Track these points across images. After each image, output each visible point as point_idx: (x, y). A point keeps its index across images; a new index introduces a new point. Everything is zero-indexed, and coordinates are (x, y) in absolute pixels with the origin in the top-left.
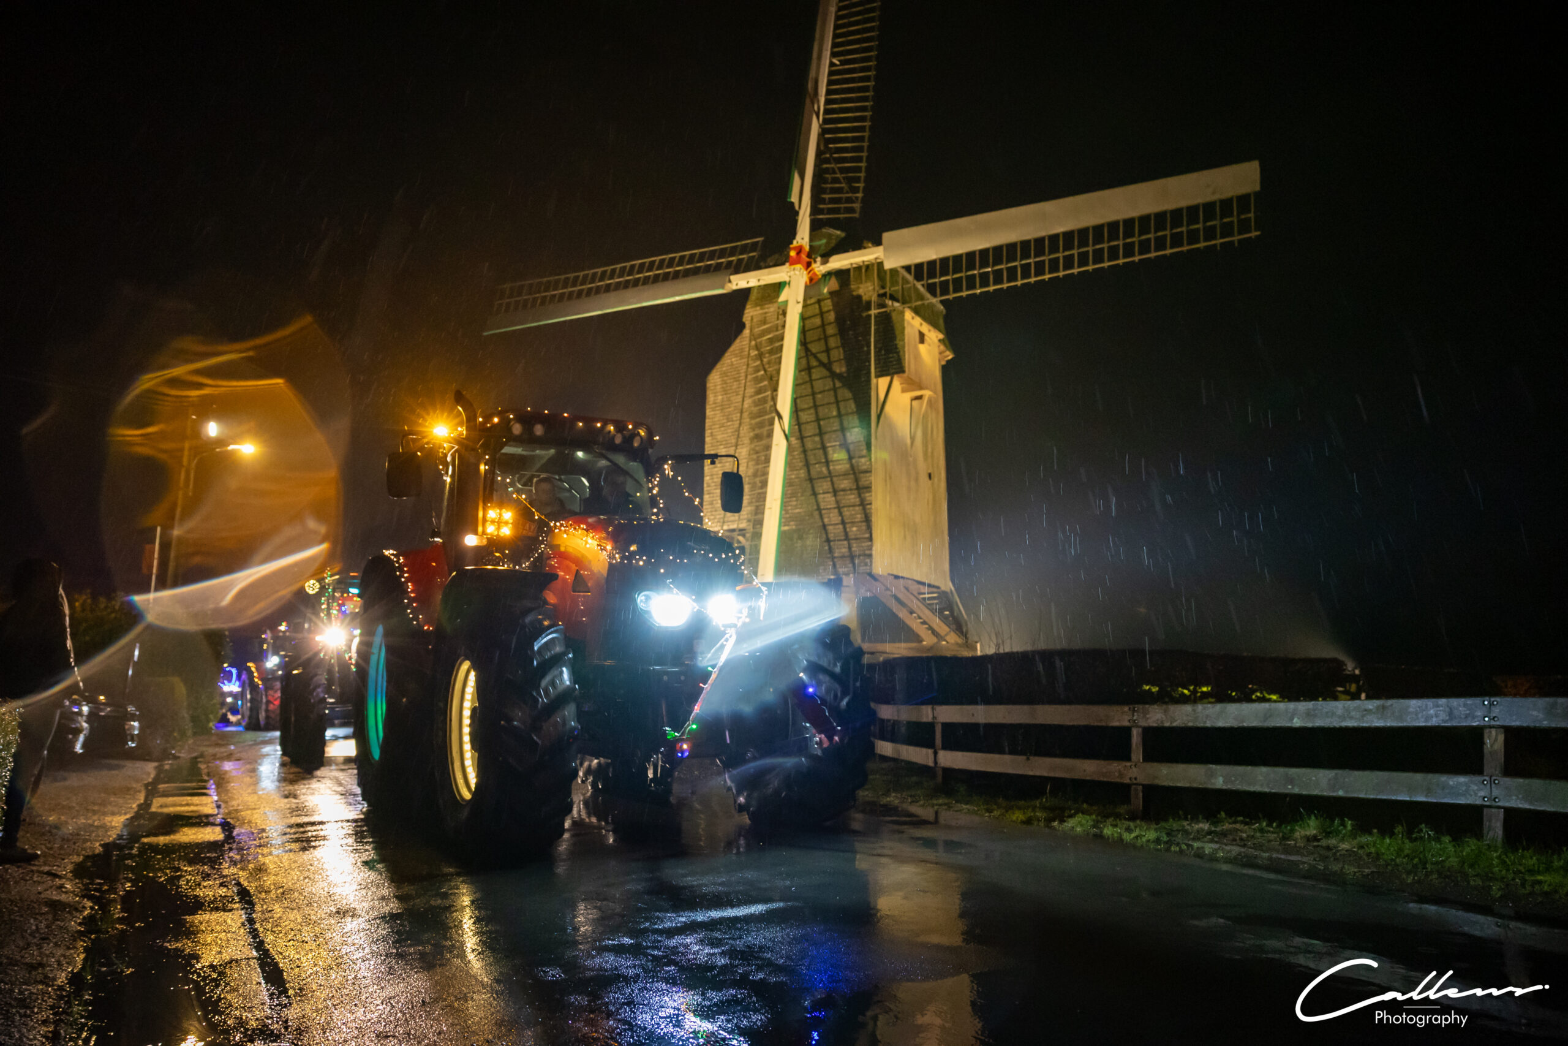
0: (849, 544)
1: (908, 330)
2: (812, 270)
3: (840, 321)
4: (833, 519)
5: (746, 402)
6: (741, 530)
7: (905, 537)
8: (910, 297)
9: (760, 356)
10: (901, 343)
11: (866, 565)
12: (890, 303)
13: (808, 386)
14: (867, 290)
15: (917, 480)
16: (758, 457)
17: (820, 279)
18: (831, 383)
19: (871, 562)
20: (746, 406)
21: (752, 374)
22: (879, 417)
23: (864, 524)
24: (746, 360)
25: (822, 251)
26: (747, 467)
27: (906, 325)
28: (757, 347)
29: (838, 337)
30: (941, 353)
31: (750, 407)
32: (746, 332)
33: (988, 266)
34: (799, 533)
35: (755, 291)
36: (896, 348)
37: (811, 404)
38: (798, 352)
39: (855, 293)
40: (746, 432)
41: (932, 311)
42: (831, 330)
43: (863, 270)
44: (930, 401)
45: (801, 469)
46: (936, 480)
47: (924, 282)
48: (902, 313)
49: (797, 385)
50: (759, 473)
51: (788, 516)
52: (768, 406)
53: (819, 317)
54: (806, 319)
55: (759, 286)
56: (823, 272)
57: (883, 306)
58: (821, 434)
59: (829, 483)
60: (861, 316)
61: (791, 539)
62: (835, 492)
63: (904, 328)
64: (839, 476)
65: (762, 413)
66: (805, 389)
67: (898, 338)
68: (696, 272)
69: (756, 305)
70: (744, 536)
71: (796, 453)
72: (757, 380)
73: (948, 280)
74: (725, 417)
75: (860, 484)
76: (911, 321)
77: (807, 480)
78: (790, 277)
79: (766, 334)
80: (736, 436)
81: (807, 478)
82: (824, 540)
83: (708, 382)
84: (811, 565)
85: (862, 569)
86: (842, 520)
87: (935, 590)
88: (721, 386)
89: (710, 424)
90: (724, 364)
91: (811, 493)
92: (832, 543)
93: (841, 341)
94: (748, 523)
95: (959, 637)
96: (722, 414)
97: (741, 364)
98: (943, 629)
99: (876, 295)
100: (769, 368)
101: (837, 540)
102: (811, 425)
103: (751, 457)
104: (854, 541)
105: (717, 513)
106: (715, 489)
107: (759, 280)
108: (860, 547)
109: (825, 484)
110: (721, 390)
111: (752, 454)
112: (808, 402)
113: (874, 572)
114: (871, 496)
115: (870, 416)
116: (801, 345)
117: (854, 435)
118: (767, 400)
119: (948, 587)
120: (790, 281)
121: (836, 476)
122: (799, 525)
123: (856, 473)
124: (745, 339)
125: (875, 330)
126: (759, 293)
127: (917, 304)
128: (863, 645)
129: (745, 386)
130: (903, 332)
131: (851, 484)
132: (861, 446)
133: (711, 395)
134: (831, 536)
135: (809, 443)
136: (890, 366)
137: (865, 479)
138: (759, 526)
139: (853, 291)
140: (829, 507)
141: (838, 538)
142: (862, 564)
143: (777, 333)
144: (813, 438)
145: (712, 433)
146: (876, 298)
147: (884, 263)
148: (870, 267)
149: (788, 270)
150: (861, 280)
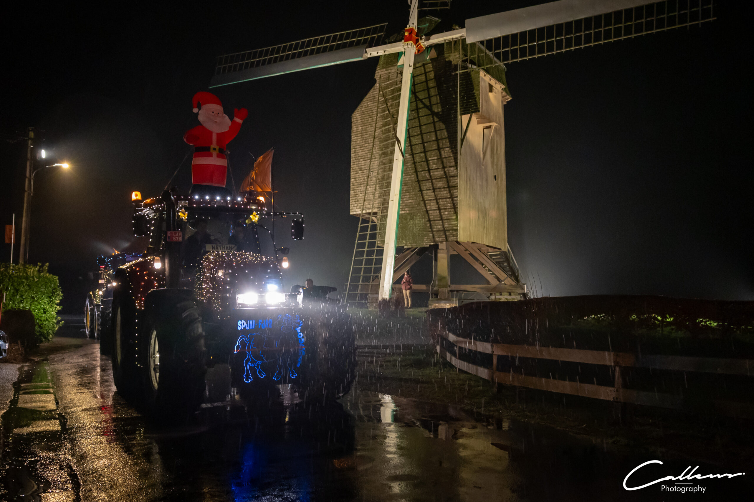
0: (443, 222)
1: (482, 84)
2: (420, 44)
3: (437, 78)
4: (432, 207)
5: (376, 132)
6: (374, 213)
7: (479, 218)
8: (483, 61)
9: (386, 101)
10: (477, 92)
11: (453, 236)
12: (470, 65)
13: (417, 120)
14: (455, 57)
15: (487, 180)
16: (385, 167)
17: (425, 50)
18: (432, 119)
19: (457, 234)
20: (377, 134)
21: (380, 113)
22: (462, 141)
23: (452, 210)
24: (377, 103)
25: (426, 31)
26: (378, 174)
27: (480, 80)
28: (384, 96)
29: (436, 88)
30: (503, 97)
31: (379, 134)
32: (377, 85)
33: (534, 41)
34: (412, 216)
35: (383, 58)
36: (475, 96)
37: (419, 133)
38: (410, 99)
39: (447, 60)
40: (377, 151)
41: (499, 71)
42: (431, 84)
43: (453, 44)
44: (496, 129)
45: (412, 175)
46: (499, 180)
47: (493, 52)
48: (478, 73)
49: (409, 120)
50: (386, 177)
51: (404, 204)
52: (391, 134)
53: (424, 75)
54: (415, 77)
55: (385, 55)
56: (427, 45)
57: (466, 68)
58: (425, 152)
59: (431, 184)
60: (451, 76)
61: (406, 219)
62: (434, 190)
63: (479, 82)
64: (437, 179)
65: (387, 139)
67: (476, 88)
68: (344, 46)
69: (383, 68)
70: (376, 217)
71: (409, 164)
72: (384, 117)
73: (508, 50)
74: (363, 141)
75: (450, 184)
76: (485, 78)
77: (416, 182)
78: (405, 49)
79: (389, 87)
80: (371, 153)
81: (416, 180)
82: (427, 220)
83: (352, 118)
84: (419, 236)
85: (451, 239)
86: (439, 207)
87: (498, 250)
88: (361, 121)
89: (354, 145)
90: (362, 106)
91: (419, 190)
92: (432, 222)
93: (438, 91)
94: (378, 209)
95: (513, 281)
96: (362, 139)
97: (374, 107)
98: (502, 275)
99: (461, 61)
100: (392, 108)
101: (435, 220)
102: (419, 146)
103: (380, 167)
104: (446, 221)
105: (359, 202)
106: (357, 187)
107: (385, 51)
108: (450, 224)
109: (428, 184)
110: (361, 123)
111: (381, 165)
112: (417, 131)
113: (459, 240)
114: (457, 192)
115: (457, 140)
116: (412, 94)
117: (446, 153)
118: (390, 130)
119: (506, 248)
120: (405, 52)
121: (435, 179)
122: (411, 210)
123: (447, 177)
124: (376, 90)
125: (460, 83)
126: (385, 59)
127: (487, 66)
128: (452, 285)
129: (376, 121)
130: (478, 85)
131: (444, 184)
132: (450, 160)
133: (354, 127)
134: (431, 218)
135: (418, 157)
136: (470, 107)
137: (453, 181)
138: (385, 211)
139: (446, 58)
140: (430, 199)
141: (436, 219)
142: (451, 236)
143: (397, 86)
144: (420, 154)
145: (355, 151)
146: (461, 63)
147: (466, 40)
148: (457, 42)
149: (404, 45)
150: (451, 51)
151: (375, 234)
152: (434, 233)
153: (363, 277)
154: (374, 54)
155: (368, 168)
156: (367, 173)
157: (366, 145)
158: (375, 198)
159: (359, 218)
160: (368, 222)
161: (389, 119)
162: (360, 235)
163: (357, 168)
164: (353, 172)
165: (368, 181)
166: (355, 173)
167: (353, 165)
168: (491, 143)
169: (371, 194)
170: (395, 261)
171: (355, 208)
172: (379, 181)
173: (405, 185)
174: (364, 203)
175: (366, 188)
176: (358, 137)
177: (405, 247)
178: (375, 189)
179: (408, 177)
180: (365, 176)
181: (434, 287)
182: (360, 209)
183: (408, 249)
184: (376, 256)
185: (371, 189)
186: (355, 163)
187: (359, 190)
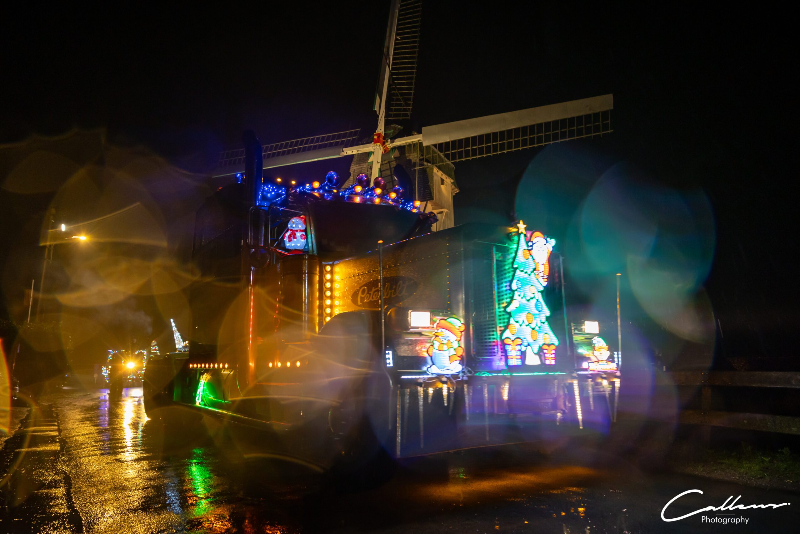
1: (435, 178)
2: (386, 146)
8: (436, 160)
10: (431, 184)
12: (426, 163)
14: (414, 157)
17: (390, 150)
25: (391, 136)
27: (434, 175)
30: (452, 190)
32: (352, 177)
33: (476, 145)
35: (356, 156)
36: (430, 187)
41: (448, 169)
43: (412, 146)
44: (447, 214)
47: (444, 153)
48: (432, 169)
53: (389, 170)
54: (382, 171)
55: (358, 154)
56: (392, 147)
57: (423, 165)
60: (411, 171)
63: (433, 177)
67: (430, 181)
68: (325, 146)
69: (357, 164)
73: (456, 152)
76: (437, 173)
78: (374, 149)
99: (419, 159)
107: (358, 151)
120: (374, 151)
124: (350, 181)
125: (418, 177)
126: (358, 157)
127: (440, 164)
130: (433, 179)
136: (426, 196)
139: (407, 157)
146: (419, 161)
147: (423, 143)
148: (416, 145)
149: (373, 146)
150: (411, 150)
154: (350, 153)
168: (443, 225)
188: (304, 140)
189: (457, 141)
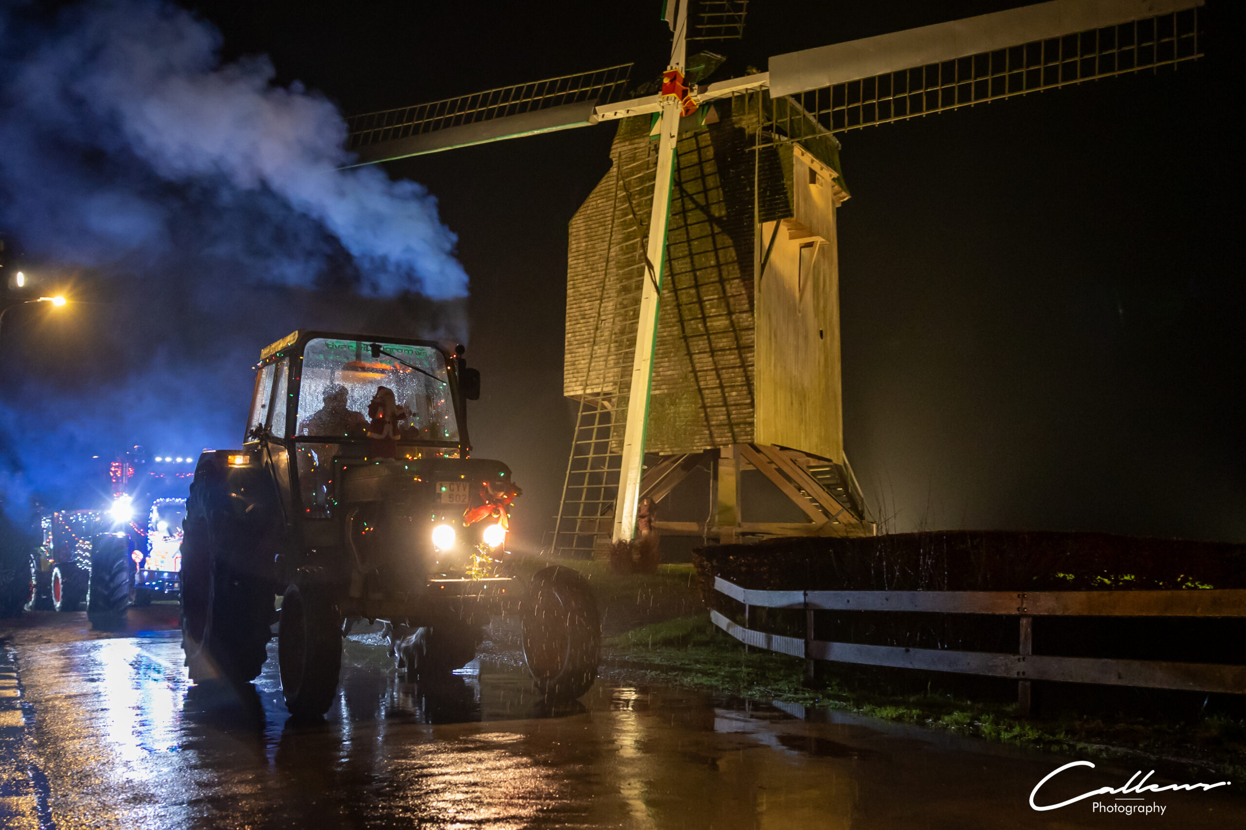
0: (727, 410)
1: (797, 168)
2: (689, 99)
3: (719, 157)
4: (709, 382)
5: (612, 250)
6: (605, 394)
7: (792, 404)
8: (800, 130)
9: (629, 198)
10: (789, 183)
11: (747, 435)
12: (777, 136)
13: (683, 231)
14: (751, 122)
15: (806, 338)
16: (626, 312)
17: (698, 109)
18: (709, 228)
19: (753, 430)
20: (613, 254)
21: (619, 218)
22: (763, 266)
23: (744, 388)
24: (613, 202)
25: (700, 77)
26: (613, 323)
27: (794, 162)
28: (626, 190)
29: (718, 175)
30: (835, 194)
31: (616, 255)
32: (614, 170)
33: (889, 95)
34: (673, 398)
35: (624, 123)
36: (785, 189)
37: (687, 253)
38: (672, 193)
39: (736, 126)
40: (612, 284)
41: (826, 148)
42: (709, 168)
43: (747, 100)
44: (822, 248)
45: (674, 326)
46: (829, 338)
47: (816, 113)
48: (791, 149)
49: (669, 231)
51: (658, 378)
52: (637, 254)
53: (696, 152)
54: (681, 155)
55: (629, 118)
56: (701, 101)
57: (770, 140)
58: (697, 286)
59: (706, 342)
60: (744, 153)
61: (662, 405)
62: (713, 352)
63: (793, 165)
64: (718, 333)
65: (630, 262)
66: (680, 235)
67: (786, 175)
68: (556, 102)
69: (625, 141)
70: (609, 401)
71: (668, 307)
72: (625, 225)
73: (844, 110)
74: (589, 267)
75: (741, 342)
76: (801, 157)
77: (681, 338)
78: (663, 107)
79: (635, 173)
80: (601, 289)
81: (681, 336)
82: (699, 405)
83: (570, 227)
84: (685, 434)
85: (742, 439)
86: (721, 383)
87: (826, 463)
88: (584, 232)
89: (572, 274)
90: (588, 206)
91: (686, 352)
92: (708, 410)
93: (720, 181)
94: (614, 387)
95: (853, 516)
96: (586, 263)
97: (607, 207)
98: (834, 507)
99: (760, 128)
100: (639, 210)
101: (714, 407)
102: (686, 276)
103: (618, 311)
104: (733, 408)
105: (580, 374)
106: (577, 348)
107: (628, 111)
108: (740, 414)
109: (701, 342)
110: (585, 236)
111: (620, 309)
112: (683, 250)
113: (756, 442)
114: (753, 356)
115: (753, 266)
116: (675, 186)
117: (735, 288)
118: (636, 248)
119: (841, 459)
120: (663, 112)
121: (714, 334)
122: (672, 388)
123: (736, 330)
124: (612, 179)
125: (759, 167)
126: (628, 125)
127: (808, 137)
128: (743, 524)
129: (611, 232)
130: (791, 171)
131: (731, 343)
132: (742, 300)
133: (573, 242)
134: (708, 401)
135: (684, 296)
136: (776, 209)
137: (747, 337)
138: (626, 390)
139: (735, 123)
140: (705, 368)
141: (715, 404)
142: (743, 433)
143: (648, 172)
144: (688, 290)
145: (574, 284)
146: (760, 132)
147: (771, 91)
148: (754, 96)
149: (661, 100)
150: (744, 111)
151: (609, 428)
152: (712, 428)
153: (585, 504)
154: (610, 116)
155: (596, 315)
156: (595, 323)
157: (593, 274)
158: (609, 366)
159: (580, 403)
160: (596, 409)
161: (635, 228)
162: (580, 431)
163: (577, 314)
164: (570, 321)
165: (595, 337)
166: (574, 322)
167: (571, 309)
168: (814, 272)
169: (603, 359)
170: (642, 480)
171: (573, 384)
172: (616, 337)
173: (660, 345)
174: (588, 375)
175: (593, 350)
176: (580, 261)
177: (661, 454)
178: (609, 351)
179: (667, 329)
180: (591, 328)
181: (713, 526)
182: (581, 387)
183: (666, 458)
184: (609, 468)
185: (602, 351)
186: (574, 306)
187: (581, 354)
188: (511, 89)
189: (846, 85)
